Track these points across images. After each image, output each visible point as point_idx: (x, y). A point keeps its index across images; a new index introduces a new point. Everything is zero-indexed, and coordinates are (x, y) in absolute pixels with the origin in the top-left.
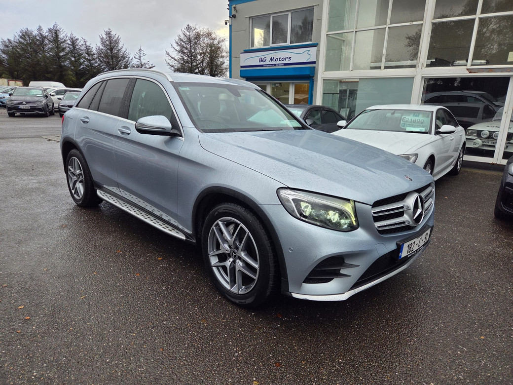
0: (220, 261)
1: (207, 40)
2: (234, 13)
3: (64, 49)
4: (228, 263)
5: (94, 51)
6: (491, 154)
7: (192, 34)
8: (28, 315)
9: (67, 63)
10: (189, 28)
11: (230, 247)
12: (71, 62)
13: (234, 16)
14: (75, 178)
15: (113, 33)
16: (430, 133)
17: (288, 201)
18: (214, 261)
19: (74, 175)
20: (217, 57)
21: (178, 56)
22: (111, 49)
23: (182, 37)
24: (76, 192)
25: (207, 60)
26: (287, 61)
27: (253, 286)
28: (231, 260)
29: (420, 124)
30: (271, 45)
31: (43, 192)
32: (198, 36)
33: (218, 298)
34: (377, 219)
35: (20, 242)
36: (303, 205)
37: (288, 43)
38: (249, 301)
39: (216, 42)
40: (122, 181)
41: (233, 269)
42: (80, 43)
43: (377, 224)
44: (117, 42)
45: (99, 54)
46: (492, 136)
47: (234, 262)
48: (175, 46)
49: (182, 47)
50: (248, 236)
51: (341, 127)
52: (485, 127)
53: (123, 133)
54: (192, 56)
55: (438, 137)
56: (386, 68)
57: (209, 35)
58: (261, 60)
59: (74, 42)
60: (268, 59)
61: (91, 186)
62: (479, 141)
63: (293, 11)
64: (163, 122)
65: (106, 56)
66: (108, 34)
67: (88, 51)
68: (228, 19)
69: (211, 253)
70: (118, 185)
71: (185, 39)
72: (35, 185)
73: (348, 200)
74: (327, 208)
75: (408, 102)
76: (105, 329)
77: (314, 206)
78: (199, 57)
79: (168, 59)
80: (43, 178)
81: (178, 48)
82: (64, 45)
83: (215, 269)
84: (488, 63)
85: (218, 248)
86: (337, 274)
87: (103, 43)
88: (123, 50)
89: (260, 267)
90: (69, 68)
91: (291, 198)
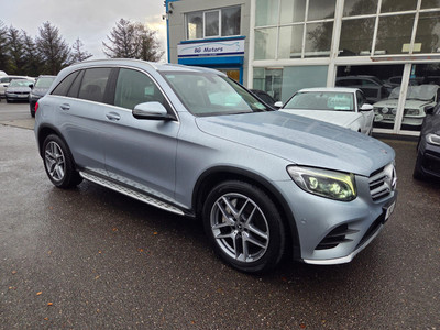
0: (222, 233)
1: (139, 33)
2: (170, 9)
3: (4, 40)
4: (234, 235)
5: (34, 42)
6: (391, 126)
7: (126, 27)
8: (50, 300)
9: (8, 53)
10: (123, 22)
11: (235, 220)
12: (12, 52)
13: (171, 12)
14: (54, 161)
15: (51, 26)
16: (354, 110)
17: (298, 176)
18: (217, 233)
19: (52, 158)
20: (149, 48)
21: (114, 47)
22: (50, 40)
23: (117, 29)
24: (56, 175)
25: (141, 50)
26: (219, 52)
27: (262, 255)
28: (237, 231)
29: (343, 103)
30: (205, 38)
31: (17, 176)
32: (131, 29)
33: (223, 267)
34: (372, 188)
35: (12, 227)
36: (312, 180)
37: (220, 36)
38: (259, 268)
39: (148, 34)
40: (110, 163)
41: (239, 240)
42: (20, 34)
43: (373, 192)
44: (55, 34)
45: (39, 45)
46: (391, 112)
47: (240, 233)
48: (111, 37)
49: (117, 38)
50: (257, 210)
51: (279, 108)
52: (385, 105)
53: (111, 118)
54: (127, 46)
55: (360, 114)
56: (305, 57)
57: (141, 28)
58: (196, 50)
59: (14, 34)
60: (203, 49)
61: (72, 168)
62: (380, 116)
63: (223, 9)
64: (158, 108)
65: (46, 46)
66: (47, 26)
67: (28, 42)
68: (165, 14)
69: (213, 227)
70: (106, 167)
71: (120, 32)
72: (6, 170)
73: (348, 173)
74: (332, 181)
75: (324, 85)
76: (131, 307)
77: (321, 179)
78: (133, 47)
79: (105, 49)
80: (11, 162)
81: (114, 40)
82: (4, 36)
83: (218, 241)
84: (387, 53)
85: (220, 222)
86: (342, 239)
87: (42, 35)
88: (62, 40)
89: (270, 237)
90: (10, 58)
91: (301, 173)
